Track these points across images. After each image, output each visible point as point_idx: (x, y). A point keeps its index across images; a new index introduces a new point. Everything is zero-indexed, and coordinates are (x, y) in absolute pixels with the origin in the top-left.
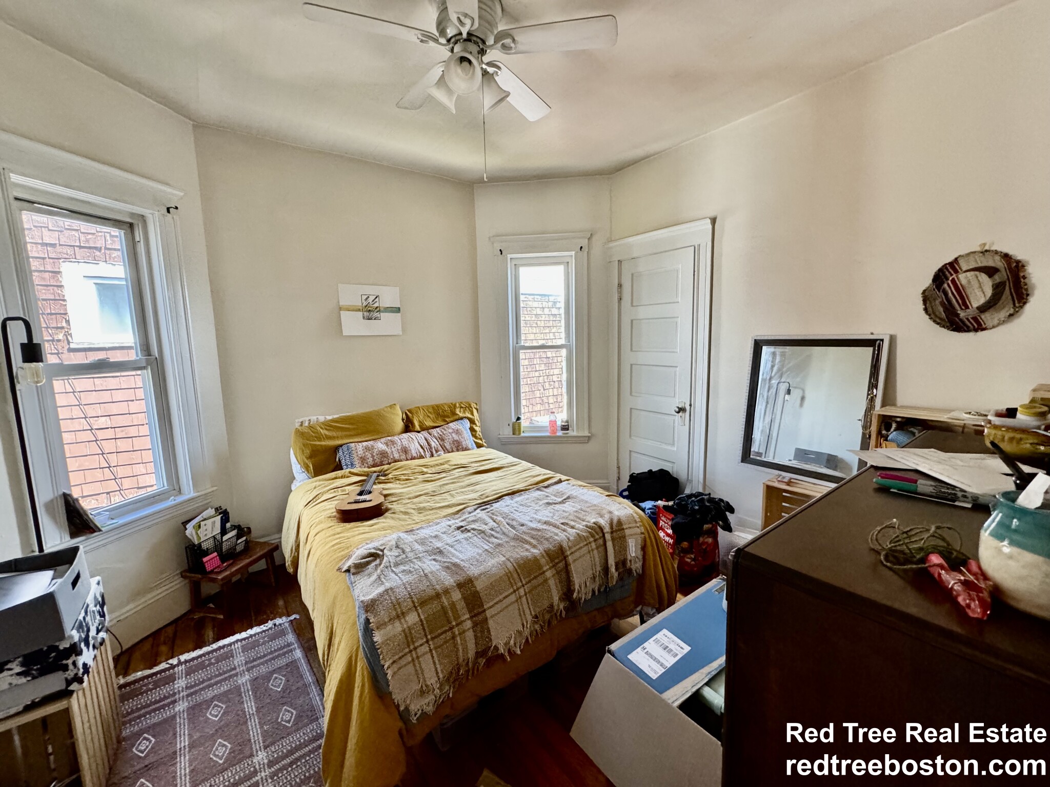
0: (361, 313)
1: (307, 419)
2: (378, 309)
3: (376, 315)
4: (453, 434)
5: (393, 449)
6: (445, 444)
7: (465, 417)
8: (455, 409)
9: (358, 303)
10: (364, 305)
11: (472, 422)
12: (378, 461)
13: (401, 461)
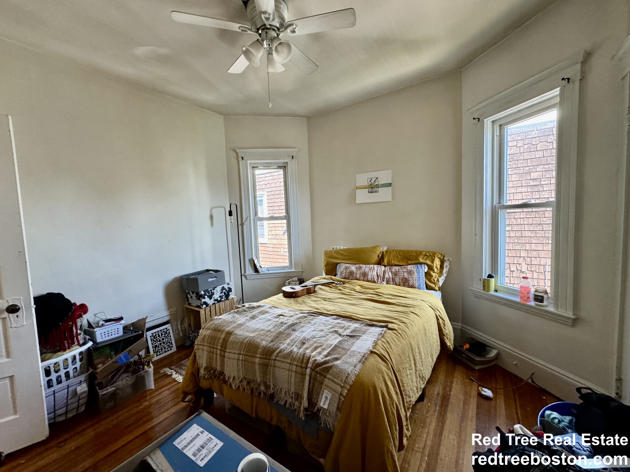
0: (367, 190)
1: (335, 247)
2: (377, 186)
3: (375, 189)
4: (405, 273)
5: (358, 272)
6: (396, 279)
7: (424, 263)
8: (420, 255)
9: (366, 183)
10: (369, 184)
11: (430, 268)
12: (347, 276)
13: (360, 280)
